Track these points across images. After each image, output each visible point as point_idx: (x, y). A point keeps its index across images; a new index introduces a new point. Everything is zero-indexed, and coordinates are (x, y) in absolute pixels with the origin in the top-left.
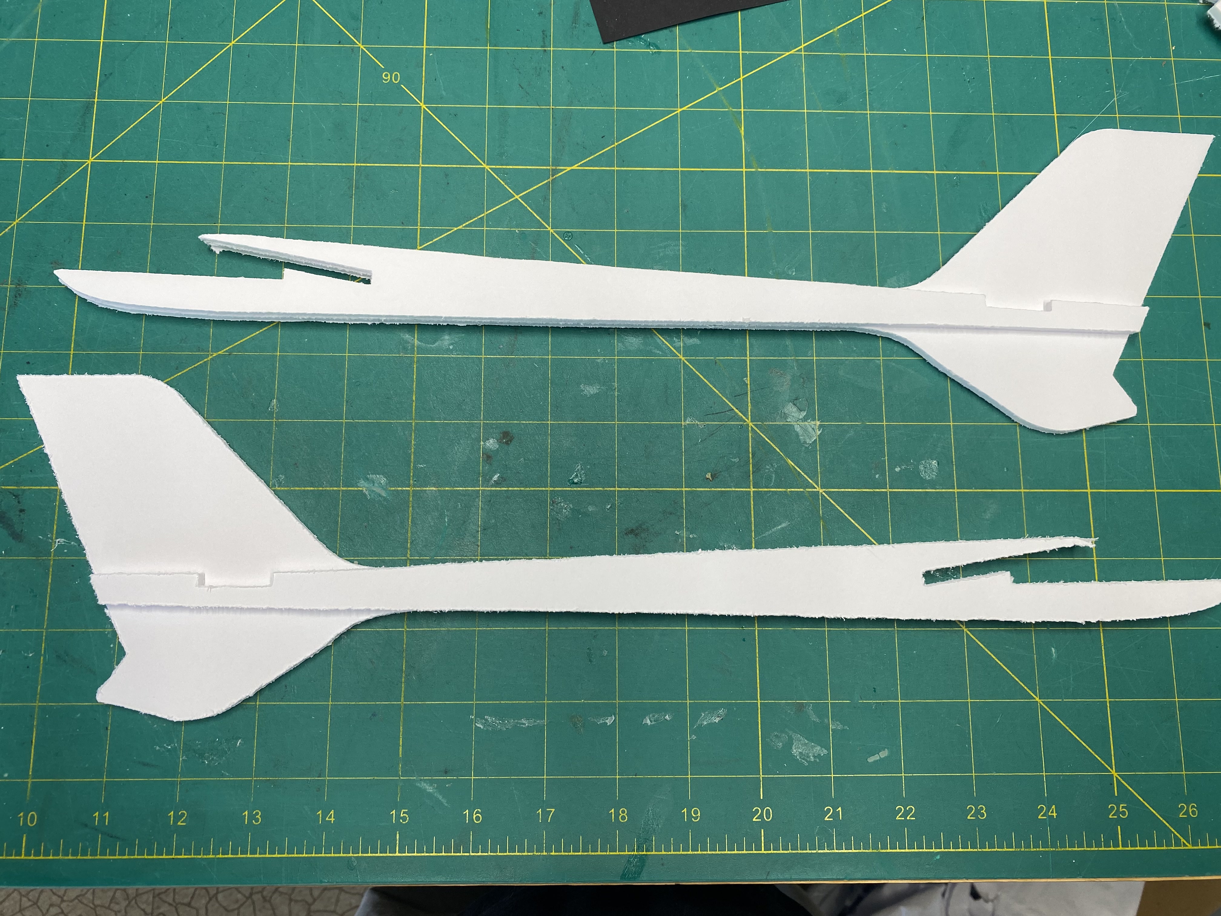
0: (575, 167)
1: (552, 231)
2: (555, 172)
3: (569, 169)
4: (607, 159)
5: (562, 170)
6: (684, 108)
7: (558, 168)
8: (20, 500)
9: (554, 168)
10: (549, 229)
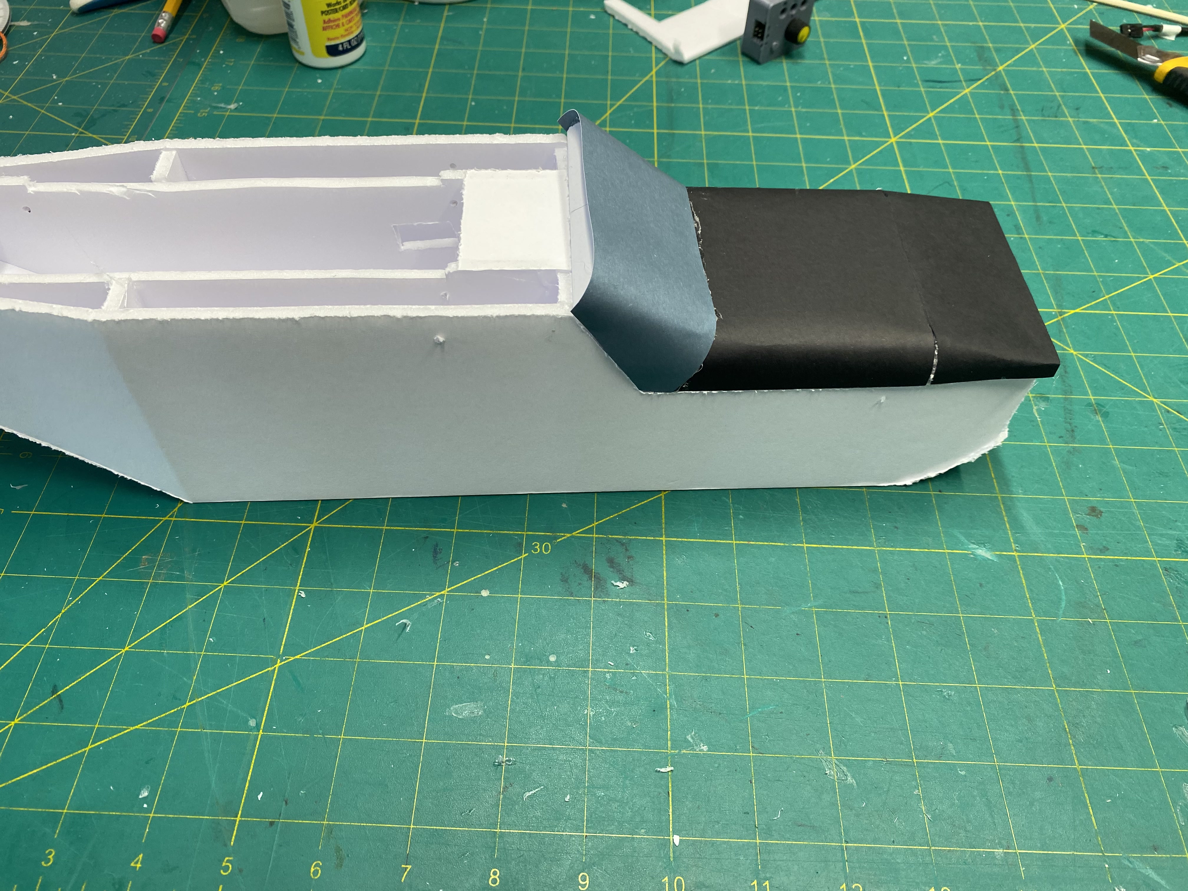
0: (1077, 310)
1: (1075, 353)
2: (1061, 314)
3: (1072, 312)
4: (1104, 305)
5: (1067, 313)
6: (1156, 275)
7: (1063, 311)
8: (628, 548)
9: (1060, 310)
10: (1072, 351)
